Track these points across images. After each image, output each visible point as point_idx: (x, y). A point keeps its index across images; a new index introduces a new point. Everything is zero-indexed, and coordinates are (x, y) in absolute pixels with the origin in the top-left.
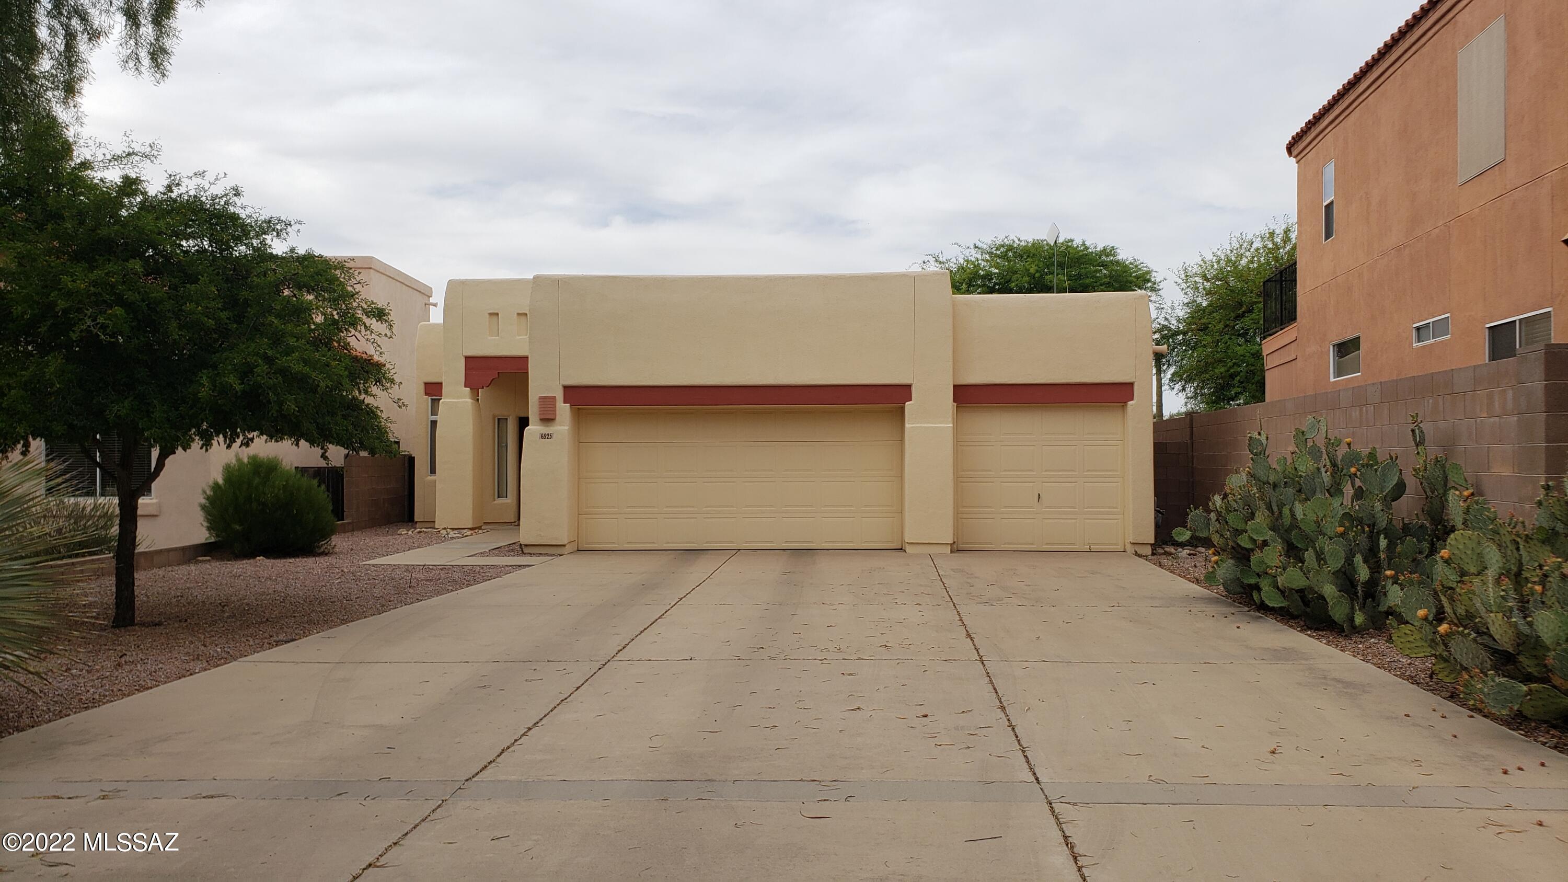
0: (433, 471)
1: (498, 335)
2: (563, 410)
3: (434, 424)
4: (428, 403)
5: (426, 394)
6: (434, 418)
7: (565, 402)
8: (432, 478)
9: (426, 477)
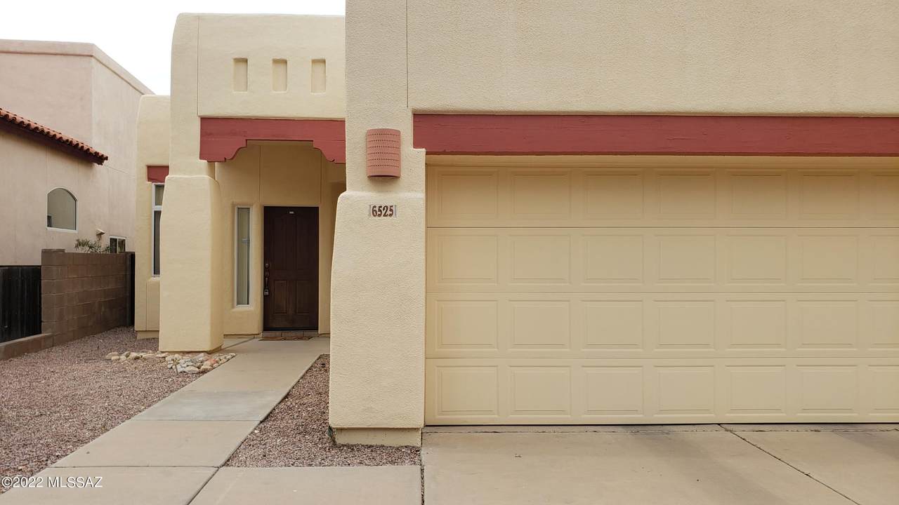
0: (157, 271)
1: (246, 89)
2: (413, 159)
3: (158, 214)
4: (151, 190)
5: (150, 179)
6: (158, 208)
7: (416, 145)
8: (156, 279)
9: (149, 278)
